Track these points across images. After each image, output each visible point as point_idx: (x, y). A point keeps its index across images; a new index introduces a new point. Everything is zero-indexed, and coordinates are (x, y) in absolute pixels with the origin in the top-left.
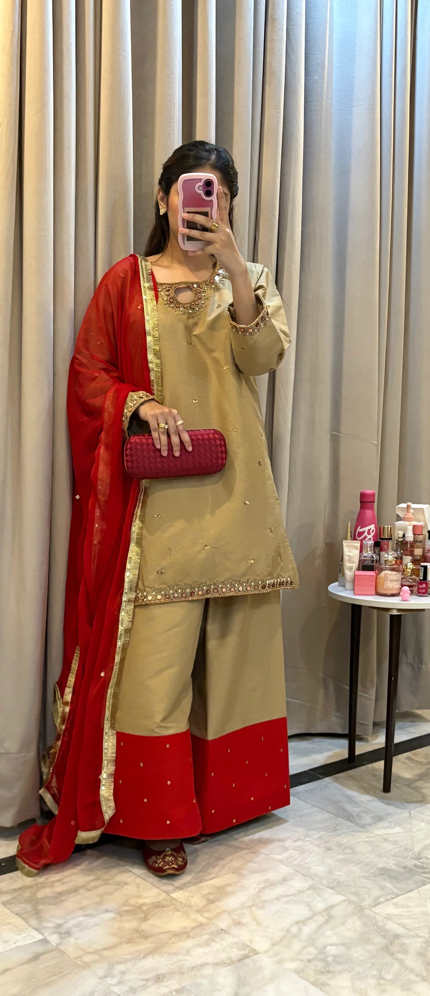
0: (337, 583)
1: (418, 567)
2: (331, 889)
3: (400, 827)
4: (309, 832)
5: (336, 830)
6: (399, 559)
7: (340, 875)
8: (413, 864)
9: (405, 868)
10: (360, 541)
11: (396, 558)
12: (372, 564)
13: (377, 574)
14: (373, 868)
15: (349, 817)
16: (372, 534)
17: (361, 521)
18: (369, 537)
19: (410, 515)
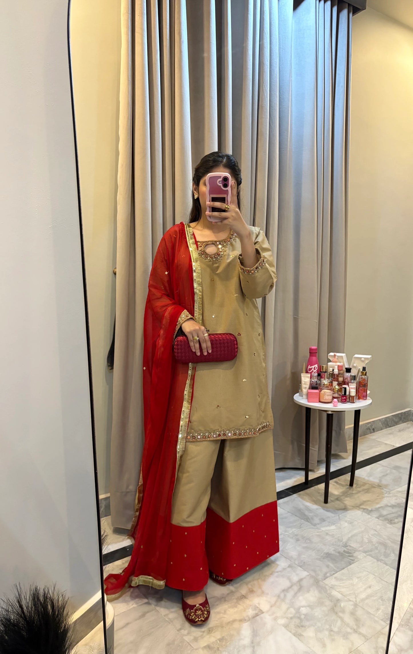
0: (298, 394)
1: (341, 387)
2: (301, 567)
3: (334, 526)
4: (287, 529)
5: (300, 528)
6: (331, 384)
7: (304, 557)
8: (343, 550)
9: (339, 552)
10: (310, 374)
11: (329, 383)
12: (316, 386)
13: (320, 392)
14: (322, 553)
15: (307, 519)
16: (316, 370)
17: (310, 363)
18: (315, 371)
19: (336, 360)
